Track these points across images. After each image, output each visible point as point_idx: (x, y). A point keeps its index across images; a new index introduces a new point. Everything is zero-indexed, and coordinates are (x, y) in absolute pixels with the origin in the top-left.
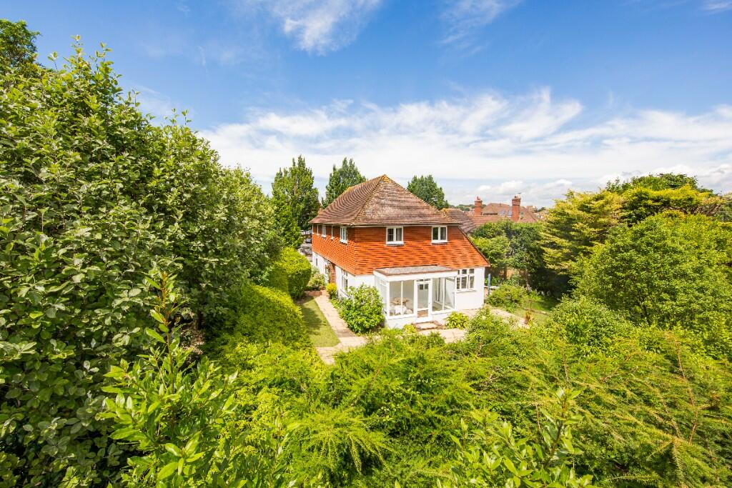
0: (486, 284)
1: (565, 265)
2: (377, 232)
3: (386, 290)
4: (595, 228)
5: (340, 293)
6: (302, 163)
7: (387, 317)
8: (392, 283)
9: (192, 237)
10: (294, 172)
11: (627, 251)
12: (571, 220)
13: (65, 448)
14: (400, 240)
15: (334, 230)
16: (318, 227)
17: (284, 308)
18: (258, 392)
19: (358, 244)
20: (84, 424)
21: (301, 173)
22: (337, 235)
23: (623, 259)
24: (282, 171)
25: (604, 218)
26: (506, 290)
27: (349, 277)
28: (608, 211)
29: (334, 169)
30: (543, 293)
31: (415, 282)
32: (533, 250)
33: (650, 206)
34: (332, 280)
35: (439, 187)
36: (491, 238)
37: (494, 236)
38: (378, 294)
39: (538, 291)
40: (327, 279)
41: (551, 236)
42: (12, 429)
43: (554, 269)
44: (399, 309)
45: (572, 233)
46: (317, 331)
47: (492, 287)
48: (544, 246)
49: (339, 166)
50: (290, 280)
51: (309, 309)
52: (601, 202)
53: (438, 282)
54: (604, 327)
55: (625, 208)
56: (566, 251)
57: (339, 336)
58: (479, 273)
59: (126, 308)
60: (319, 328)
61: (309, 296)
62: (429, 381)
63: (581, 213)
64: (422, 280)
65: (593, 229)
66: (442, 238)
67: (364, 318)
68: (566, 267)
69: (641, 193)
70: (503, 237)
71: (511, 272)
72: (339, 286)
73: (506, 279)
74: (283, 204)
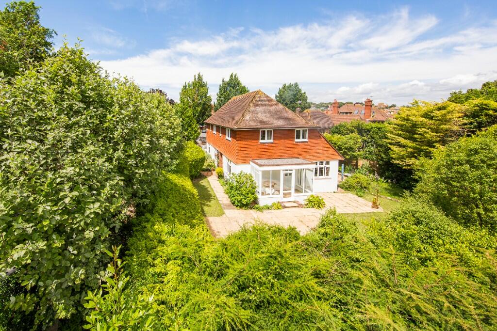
0: (340, 171)
1: (410, 161)
2: (253, 134)
3: (259, 177)
4: (437, 133)
5: (225, 175)
6: (200, 78)
7: (259, 196)
8: (263, 172)
9: (129, 156)
10: (195, 85)
11: (461, 165)
12: (415, 125)
13: (59, 297)
14: (271, 139)
15: (222, 130)
16: (211, 126)
17: (186, 191)
18: (168, 262)
19: (239, 142)
20: (69, 284)
21: (199, 84)
22: (224, 133)
23: (458, 172)
24: (187, 84)
25: (445, 124)
26: (357, 178)
27: (232, 165)
28: (450, 119)
29: (223, 81)
30: (389, 181)
31: (281, 172)
32: (381, 146)
33: (491, 115)
34: (220, 164)
35: (303, 92)
36: (345, 135)
37: (348, 134)
38: (253, 179)
39: (385, 178)
40: (216, 163)
41: (397, 137)
42: (34, 284)
43: (399, 164)
44: (269, 190)
45: (416, 136)
46: (208, 203)
47: (346, 174)
48: (391, 144)
49: (227, 79)
50: (191, 165)
51: (204, 186)
52: (443, 112)
53: (299, 172)
54: (436, 230)
55: (467, 116)
56: (409, 150)
57: (224, 209)
58: (334, 165)
59: (92, 216)
60: (210, 201)
61: (204, 176)
62: (285, 272)
63: (424, 120)
64: (287, 170)
65: (435, 134)
66: (303, 138)
67: (242, 197)
68: (411, 163)
69: (482, 104)
70: (356, 135)
71: (361, 162)
72: (225, 170)
73: (357, 168)
74: (186, 109)
